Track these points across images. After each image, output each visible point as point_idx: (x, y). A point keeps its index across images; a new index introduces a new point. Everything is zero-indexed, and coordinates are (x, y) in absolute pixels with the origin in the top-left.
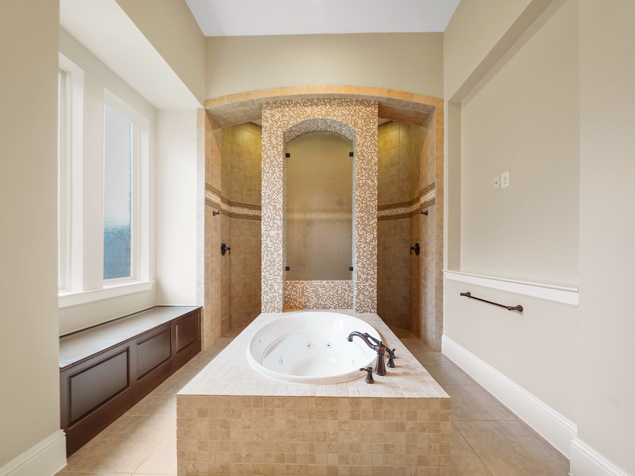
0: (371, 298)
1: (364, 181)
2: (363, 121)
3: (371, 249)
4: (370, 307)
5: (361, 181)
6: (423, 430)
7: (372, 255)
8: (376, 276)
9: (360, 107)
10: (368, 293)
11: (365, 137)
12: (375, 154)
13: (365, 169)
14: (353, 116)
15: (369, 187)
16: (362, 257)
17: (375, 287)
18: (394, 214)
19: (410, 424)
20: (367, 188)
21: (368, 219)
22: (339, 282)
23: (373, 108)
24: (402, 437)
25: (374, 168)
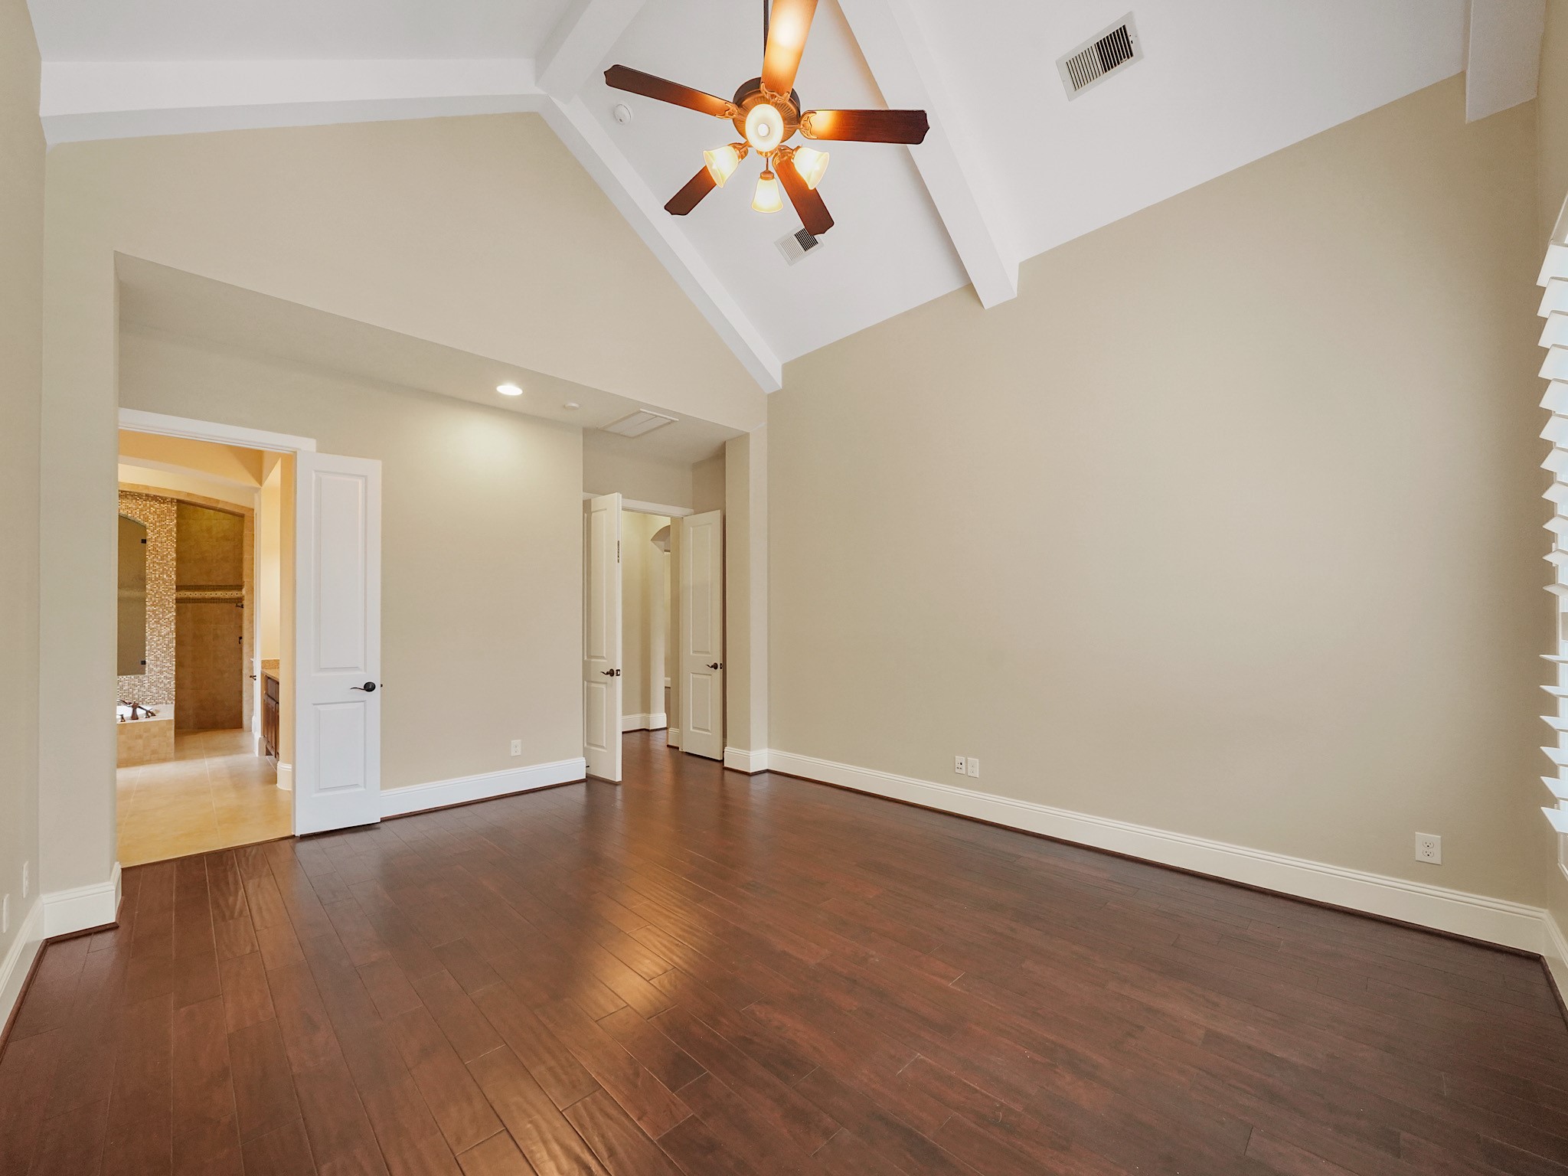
0: (167, 690)
1: (157, 576)
2: (156, 517)
3: (167, 642)
4: (166, 699)
5: (153, 576)
6: (155, 736)
7: (168, 647)
8: (174, 668)
9: (152, 503)
10: (163, 685)
11: (159, 532)
12: (173, 550)
13: (159, 564)
14: (141, 510)
15: (165, 581)
16: (155, 651)
17: (173, 679)
18: (227, 596)
19: (145, 735)
20: (161, 582)
21: (163, 612)
22: (125, 677)
23: (170, 506)
24: (140, 742)
25: (171, 563)
